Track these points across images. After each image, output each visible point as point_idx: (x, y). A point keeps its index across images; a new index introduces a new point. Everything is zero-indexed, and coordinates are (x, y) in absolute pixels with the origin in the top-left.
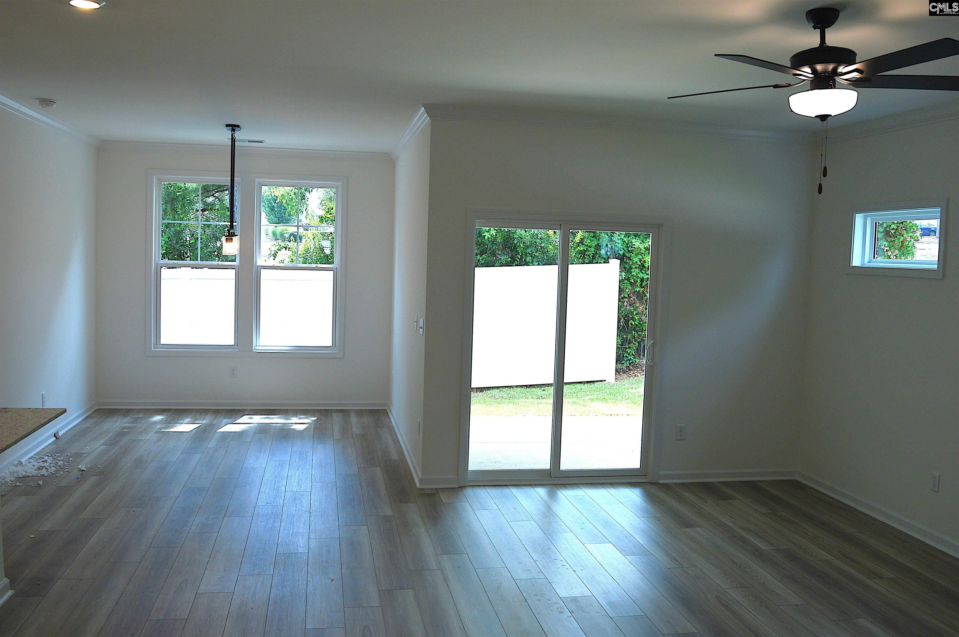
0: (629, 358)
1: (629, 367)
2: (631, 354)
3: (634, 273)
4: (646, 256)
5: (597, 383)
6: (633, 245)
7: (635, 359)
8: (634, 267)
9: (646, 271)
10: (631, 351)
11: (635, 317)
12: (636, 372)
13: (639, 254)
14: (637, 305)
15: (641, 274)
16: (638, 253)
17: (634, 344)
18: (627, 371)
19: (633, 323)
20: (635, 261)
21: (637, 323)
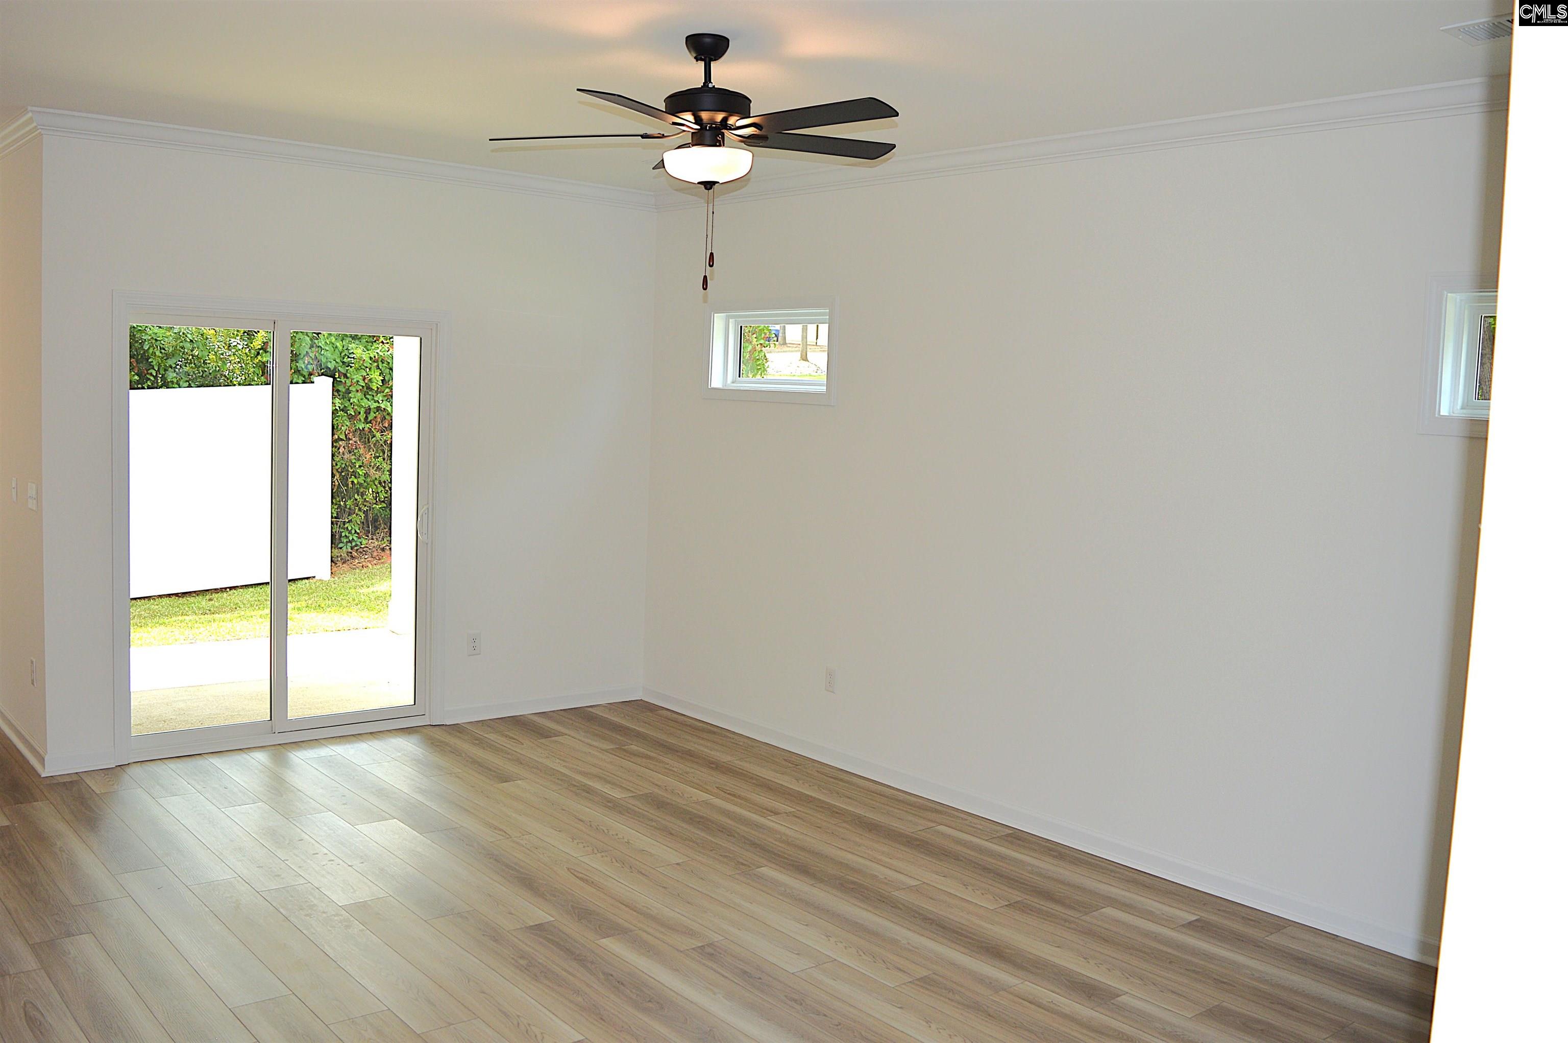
0: (351, 538)
1: (351, 553)
2: (353, 532)
3: (355, 400)
4: (373, 371)
5: (300, 583)
6: (350, 354)
7: (360, 540)
8: (354, 390)
9: (373, 396)
10: (353, 527)
11: (358, 470)
12: (363, 560)
13: (361, 369)
14: (361, 451)
15: (366, 400)
16: (360, 366)
17: (357, 515)
18: (348, 560)
19: (356, 481)
20: (355, 380)
21: (361, 480)
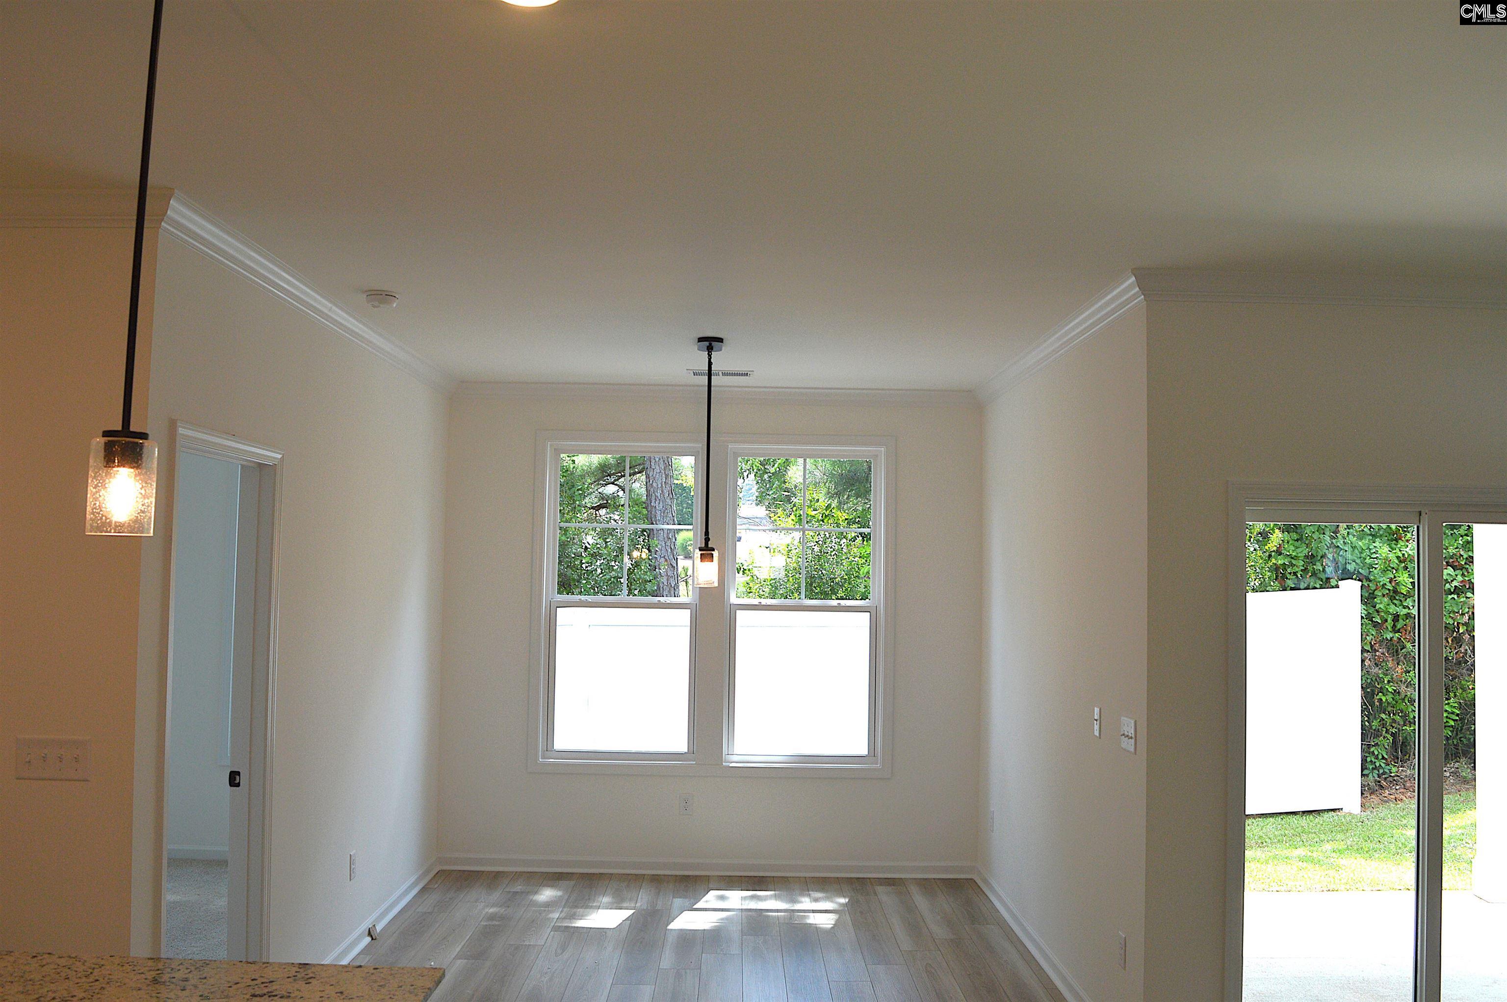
0: (1378, 765)
1: (1379, 782)
2: (1380, 757)
3: (1382, 606)
4: (1400, 572)
5: (1326, 815)
6: (1372, 554)
7: (1388, 767)
8: (1380, 594)
9: (1401, 601)
10: (1380, 751)
11: (1387, 687)
12: (1394, 791)
13: (1388, 570)
14: (1390, 664)
15: (1393, 606)
16: (1386, 568)
17: (1384, 737)
18: (1377, 791)
19: (1384, 699)
20: (1381, 584)
21: (1389, 697)
